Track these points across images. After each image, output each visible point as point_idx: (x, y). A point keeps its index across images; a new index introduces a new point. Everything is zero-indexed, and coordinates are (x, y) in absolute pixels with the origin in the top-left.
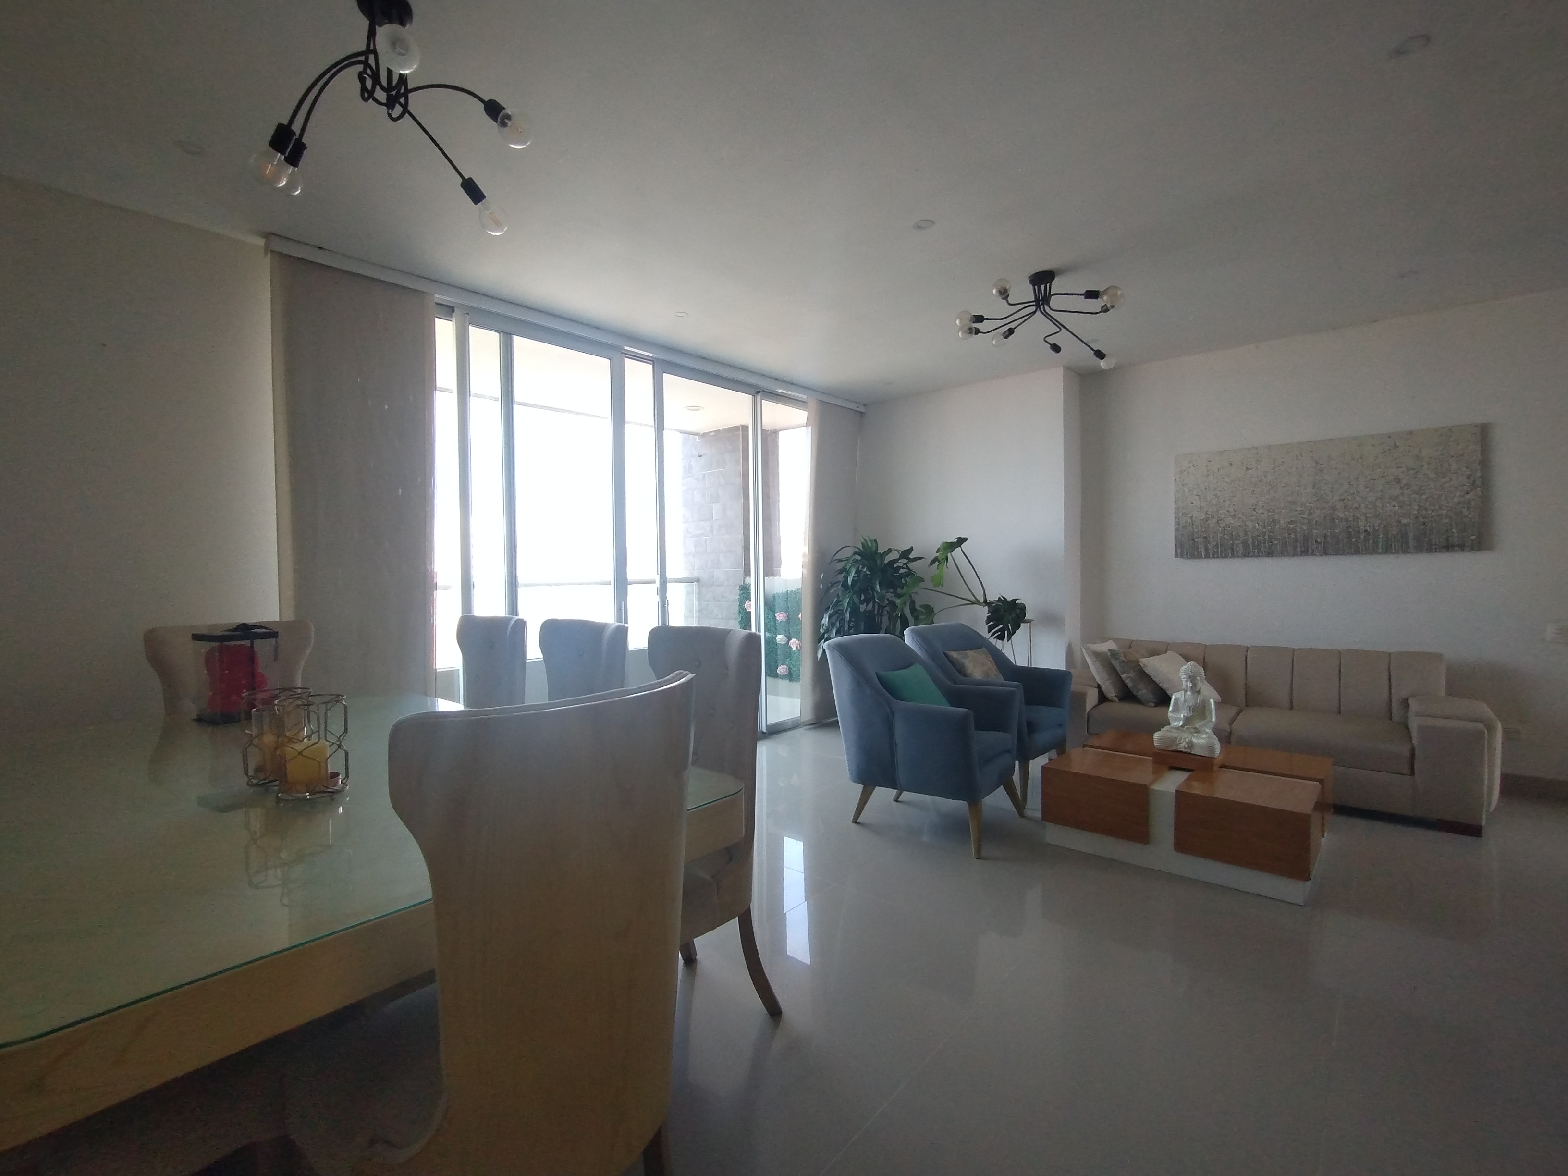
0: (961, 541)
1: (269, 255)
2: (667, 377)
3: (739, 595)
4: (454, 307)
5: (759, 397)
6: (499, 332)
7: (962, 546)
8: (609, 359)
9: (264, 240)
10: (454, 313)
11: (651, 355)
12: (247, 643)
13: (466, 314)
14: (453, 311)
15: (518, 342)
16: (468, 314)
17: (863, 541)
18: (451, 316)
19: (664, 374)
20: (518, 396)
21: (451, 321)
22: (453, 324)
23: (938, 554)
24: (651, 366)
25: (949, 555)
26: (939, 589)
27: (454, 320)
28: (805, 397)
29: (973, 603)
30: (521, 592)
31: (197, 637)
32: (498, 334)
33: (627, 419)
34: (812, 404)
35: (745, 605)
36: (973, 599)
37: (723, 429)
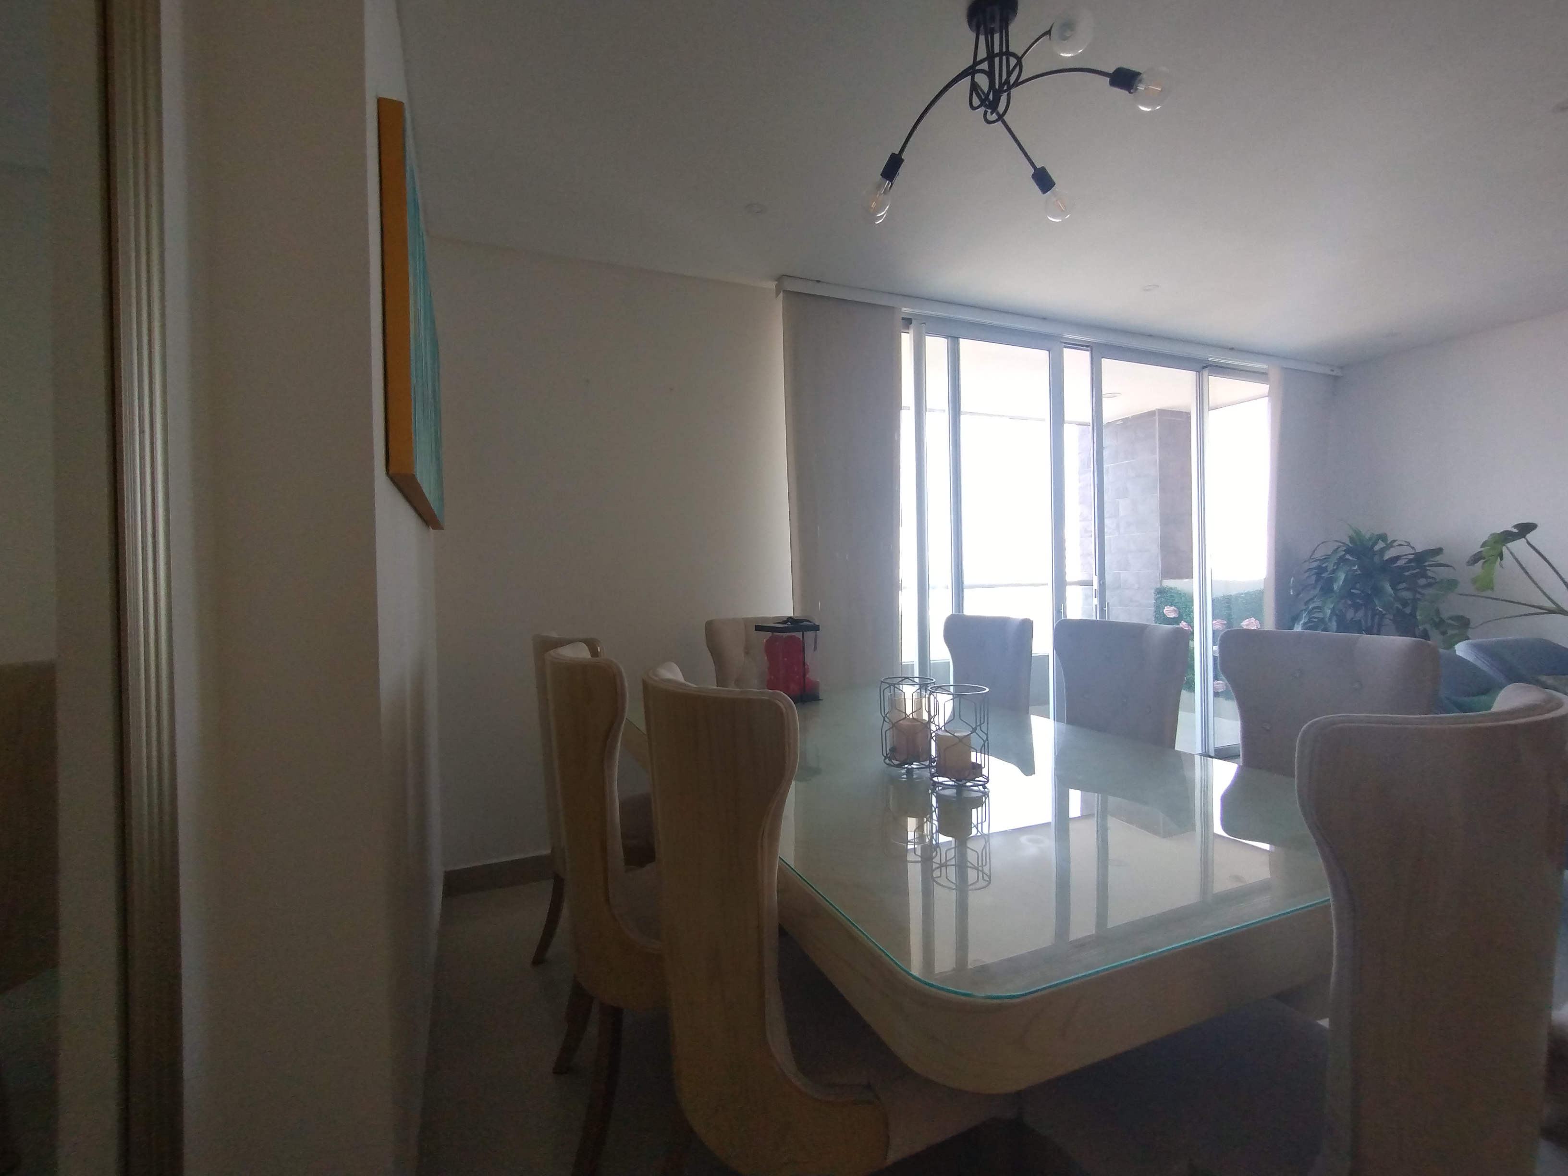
0: (1525, 529)
1: (781, 295)
2: (1105, 362)
3: (1156, 600)
4: (911, 319)
5: (1206, 372)
6: (947, 337)
7: (1527, 537)
8: (1048, 351)
9: (776, 283)
10: (912, 325)
11: (1088, 339)
12: (798, 635)
13: (923, 323)
14: (911, 323)
15: (965, 344)
16: (925, 324)
17: (1351, 533)
18: (908, 328)
19: (1103, 359)
20: (964, 407)
21: (908, 333)
22: (910, 336)
23: (1482, 549)
24: (1088, 353)
25: (1504, 549)
26: (1488, 593)
27: (911, 331)
28: (1265, 366)
29: (1551, 612)
30: (967, 592)
31: (759, 628)
32: (946, 340)
33: (1067, 418)
34: (1275, 374)
35: (1164, 610)
36: (1549, 604)
37: (1132, 417)
